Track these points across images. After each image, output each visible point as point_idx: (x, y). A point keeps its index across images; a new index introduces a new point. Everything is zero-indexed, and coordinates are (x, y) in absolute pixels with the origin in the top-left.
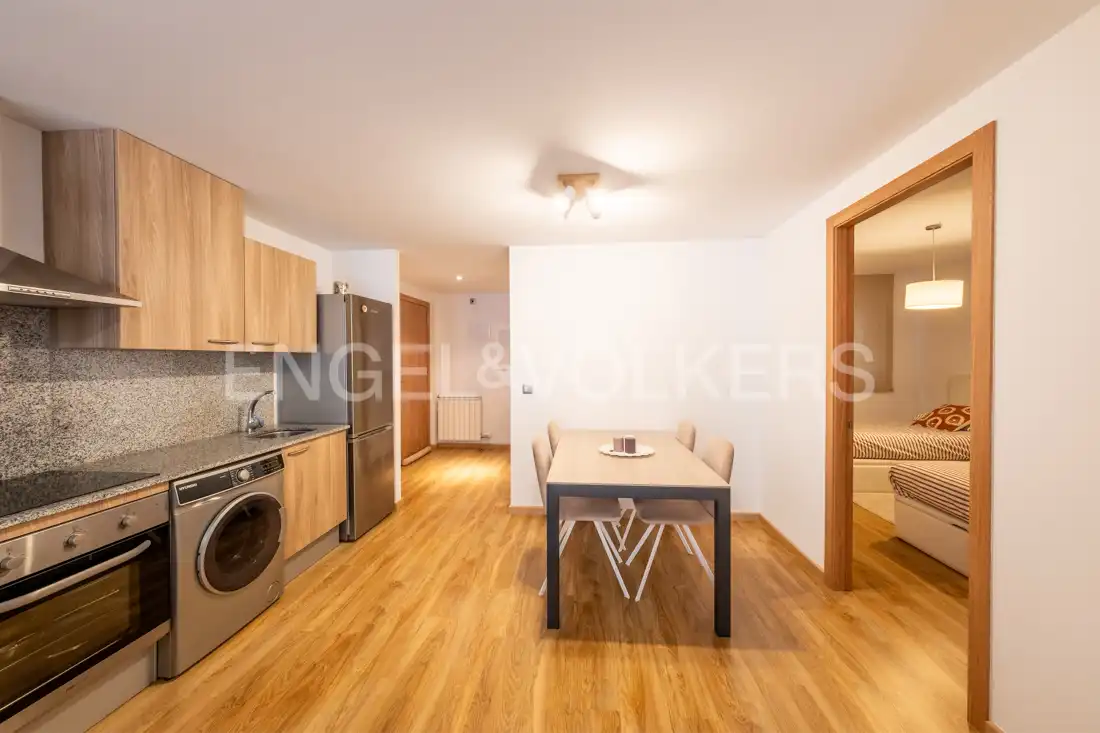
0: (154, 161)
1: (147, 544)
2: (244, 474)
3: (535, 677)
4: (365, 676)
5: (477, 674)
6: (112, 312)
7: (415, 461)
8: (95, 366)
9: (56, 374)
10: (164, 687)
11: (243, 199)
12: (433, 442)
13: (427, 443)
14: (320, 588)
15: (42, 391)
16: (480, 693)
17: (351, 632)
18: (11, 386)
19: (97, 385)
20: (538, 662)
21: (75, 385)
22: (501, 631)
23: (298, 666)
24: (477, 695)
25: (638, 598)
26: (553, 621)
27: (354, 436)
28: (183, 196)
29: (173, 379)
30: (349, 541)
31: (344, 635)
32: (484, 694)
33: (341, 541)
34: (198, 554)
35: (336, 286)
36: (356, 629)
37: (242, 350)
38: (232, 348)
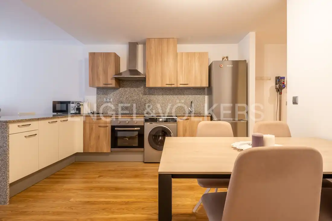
0: (153, 42)
1: (139, 128)
2: (161, 120)
8: (156, 93)
15: (147, 97)
19: (156, 96)
21: (153, 96)
28: (159, 47)
29: (172, 96)
34: (148, 136)
37: (176, 86)
38: (173, 86)
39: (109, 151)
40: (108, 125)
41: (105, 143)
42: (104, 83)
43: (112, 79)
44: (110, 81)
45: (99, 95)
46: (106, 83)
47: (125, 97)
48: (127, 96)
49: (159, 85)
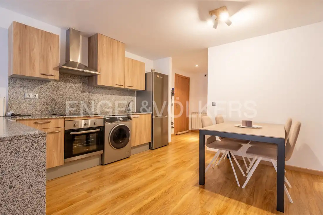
0: (105, 39)
1: (99, 130)
2: (121, 119)
3: (186, 194)
4: (140, 177)
5: (169, 186)
6: (96, 75)
7: (182, 134)
8: (96, 91)
9: (89, 92)
10: (102, 166)
11: (125, 46)
12: (190, 129)
13: (188, 128)
14: (139, 157)
15: (87, 95)
16: (167, 191)
17: (142, 168)
18: (82, 93)
19: (96, 95)
20: (190, 190)
21: (92, 94)
22: (183, 180)
23: (127, 171)
24: (166, 191)
25: (243, 187)
26: (202, 182)
27: (154, 116)
28: (110, 46)
29: (111, 96)
30: (152, 149)
31: (140, 168)
32: (168, 192)
33: (150, 149)
34: (109, 136)
35: (152, 70)
36: (143, 168)
37: (124, 87)
38: (121, 87)
39: (62, 163)
40: (60, 129)
41: (55, 155)
42: (42, 73)
43: (55, 69)
44: (51, 72)
45: (13, 87)
46: (45, 73)
47: (58, 94)
48: (62, 93)
49: (110, 85)
